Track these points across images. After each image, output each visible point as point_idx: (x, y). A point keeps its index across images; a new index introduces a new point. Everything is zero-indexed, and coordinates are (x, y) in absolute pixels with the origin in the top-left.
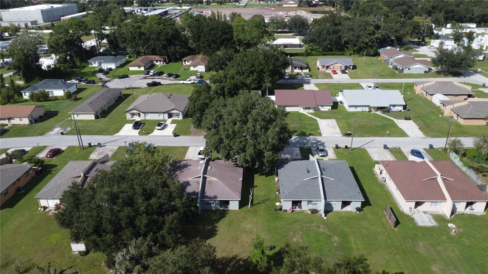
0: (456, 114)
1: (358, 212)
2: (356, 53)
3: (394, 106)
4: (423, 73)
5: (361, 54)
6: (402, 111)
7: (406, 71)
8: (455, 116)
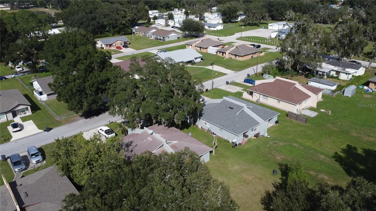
0: (234, 55)
1: (277, 124)
2: (116, 33)
3: (196, 59)
4: (177, 39)
5: (121, 34)
6: (201, 61)
7: (167, 39)
8: (233, 57)
